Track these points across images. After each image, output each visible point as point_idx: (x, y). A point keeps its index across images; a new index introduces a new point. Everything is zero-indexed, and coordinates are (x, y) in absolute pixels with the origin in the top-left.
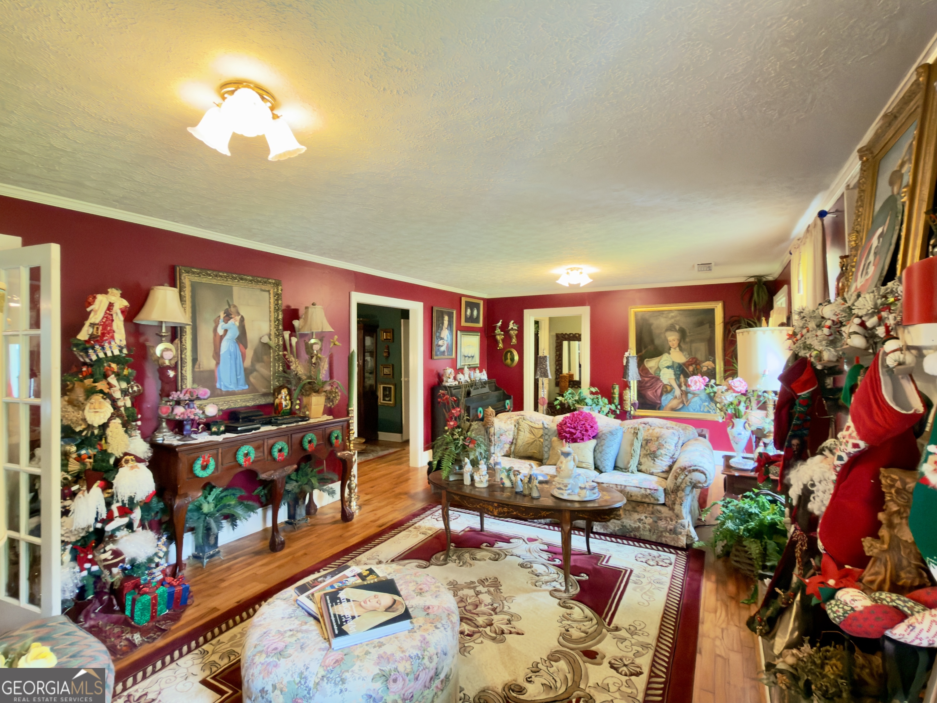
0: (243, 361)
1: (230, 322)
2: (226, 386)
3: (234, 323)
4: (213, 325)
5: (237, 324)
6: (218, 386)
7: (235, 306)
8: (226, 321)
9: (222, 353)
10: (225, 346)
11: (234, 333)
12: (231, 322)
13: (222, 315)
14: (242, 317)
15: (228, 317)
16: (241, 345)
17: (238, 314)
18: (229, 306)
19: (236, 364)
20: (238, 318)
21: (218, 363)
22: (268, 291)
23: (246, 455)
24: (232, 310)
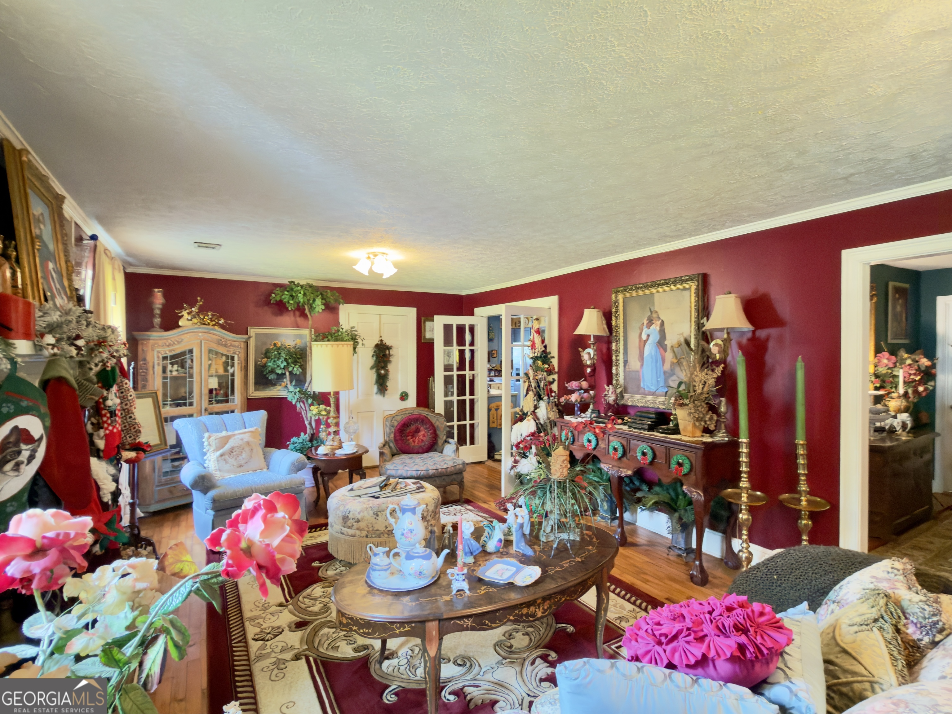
0: (663, 365)
1: (651, 327)
2: (648, 386)
3: (655, 327)
4: (639, 332)
5: (658, 328)
6: (642, 385)
7: (656, 312)
8: (649, 327)
9: (645, 356)
10: (649, 349)
11: (655, 337)
12: (653, 327)
13: (645, 322)
14: (662, 321)
15: (651, 322)
16: (661, 349)
17: (659, 318)
18: (651, 312)
19: (656, 367)
20: (659, 323)
21: (642, 365)
22: (689, 289)
23: (589, 441)
24: (654, 315)
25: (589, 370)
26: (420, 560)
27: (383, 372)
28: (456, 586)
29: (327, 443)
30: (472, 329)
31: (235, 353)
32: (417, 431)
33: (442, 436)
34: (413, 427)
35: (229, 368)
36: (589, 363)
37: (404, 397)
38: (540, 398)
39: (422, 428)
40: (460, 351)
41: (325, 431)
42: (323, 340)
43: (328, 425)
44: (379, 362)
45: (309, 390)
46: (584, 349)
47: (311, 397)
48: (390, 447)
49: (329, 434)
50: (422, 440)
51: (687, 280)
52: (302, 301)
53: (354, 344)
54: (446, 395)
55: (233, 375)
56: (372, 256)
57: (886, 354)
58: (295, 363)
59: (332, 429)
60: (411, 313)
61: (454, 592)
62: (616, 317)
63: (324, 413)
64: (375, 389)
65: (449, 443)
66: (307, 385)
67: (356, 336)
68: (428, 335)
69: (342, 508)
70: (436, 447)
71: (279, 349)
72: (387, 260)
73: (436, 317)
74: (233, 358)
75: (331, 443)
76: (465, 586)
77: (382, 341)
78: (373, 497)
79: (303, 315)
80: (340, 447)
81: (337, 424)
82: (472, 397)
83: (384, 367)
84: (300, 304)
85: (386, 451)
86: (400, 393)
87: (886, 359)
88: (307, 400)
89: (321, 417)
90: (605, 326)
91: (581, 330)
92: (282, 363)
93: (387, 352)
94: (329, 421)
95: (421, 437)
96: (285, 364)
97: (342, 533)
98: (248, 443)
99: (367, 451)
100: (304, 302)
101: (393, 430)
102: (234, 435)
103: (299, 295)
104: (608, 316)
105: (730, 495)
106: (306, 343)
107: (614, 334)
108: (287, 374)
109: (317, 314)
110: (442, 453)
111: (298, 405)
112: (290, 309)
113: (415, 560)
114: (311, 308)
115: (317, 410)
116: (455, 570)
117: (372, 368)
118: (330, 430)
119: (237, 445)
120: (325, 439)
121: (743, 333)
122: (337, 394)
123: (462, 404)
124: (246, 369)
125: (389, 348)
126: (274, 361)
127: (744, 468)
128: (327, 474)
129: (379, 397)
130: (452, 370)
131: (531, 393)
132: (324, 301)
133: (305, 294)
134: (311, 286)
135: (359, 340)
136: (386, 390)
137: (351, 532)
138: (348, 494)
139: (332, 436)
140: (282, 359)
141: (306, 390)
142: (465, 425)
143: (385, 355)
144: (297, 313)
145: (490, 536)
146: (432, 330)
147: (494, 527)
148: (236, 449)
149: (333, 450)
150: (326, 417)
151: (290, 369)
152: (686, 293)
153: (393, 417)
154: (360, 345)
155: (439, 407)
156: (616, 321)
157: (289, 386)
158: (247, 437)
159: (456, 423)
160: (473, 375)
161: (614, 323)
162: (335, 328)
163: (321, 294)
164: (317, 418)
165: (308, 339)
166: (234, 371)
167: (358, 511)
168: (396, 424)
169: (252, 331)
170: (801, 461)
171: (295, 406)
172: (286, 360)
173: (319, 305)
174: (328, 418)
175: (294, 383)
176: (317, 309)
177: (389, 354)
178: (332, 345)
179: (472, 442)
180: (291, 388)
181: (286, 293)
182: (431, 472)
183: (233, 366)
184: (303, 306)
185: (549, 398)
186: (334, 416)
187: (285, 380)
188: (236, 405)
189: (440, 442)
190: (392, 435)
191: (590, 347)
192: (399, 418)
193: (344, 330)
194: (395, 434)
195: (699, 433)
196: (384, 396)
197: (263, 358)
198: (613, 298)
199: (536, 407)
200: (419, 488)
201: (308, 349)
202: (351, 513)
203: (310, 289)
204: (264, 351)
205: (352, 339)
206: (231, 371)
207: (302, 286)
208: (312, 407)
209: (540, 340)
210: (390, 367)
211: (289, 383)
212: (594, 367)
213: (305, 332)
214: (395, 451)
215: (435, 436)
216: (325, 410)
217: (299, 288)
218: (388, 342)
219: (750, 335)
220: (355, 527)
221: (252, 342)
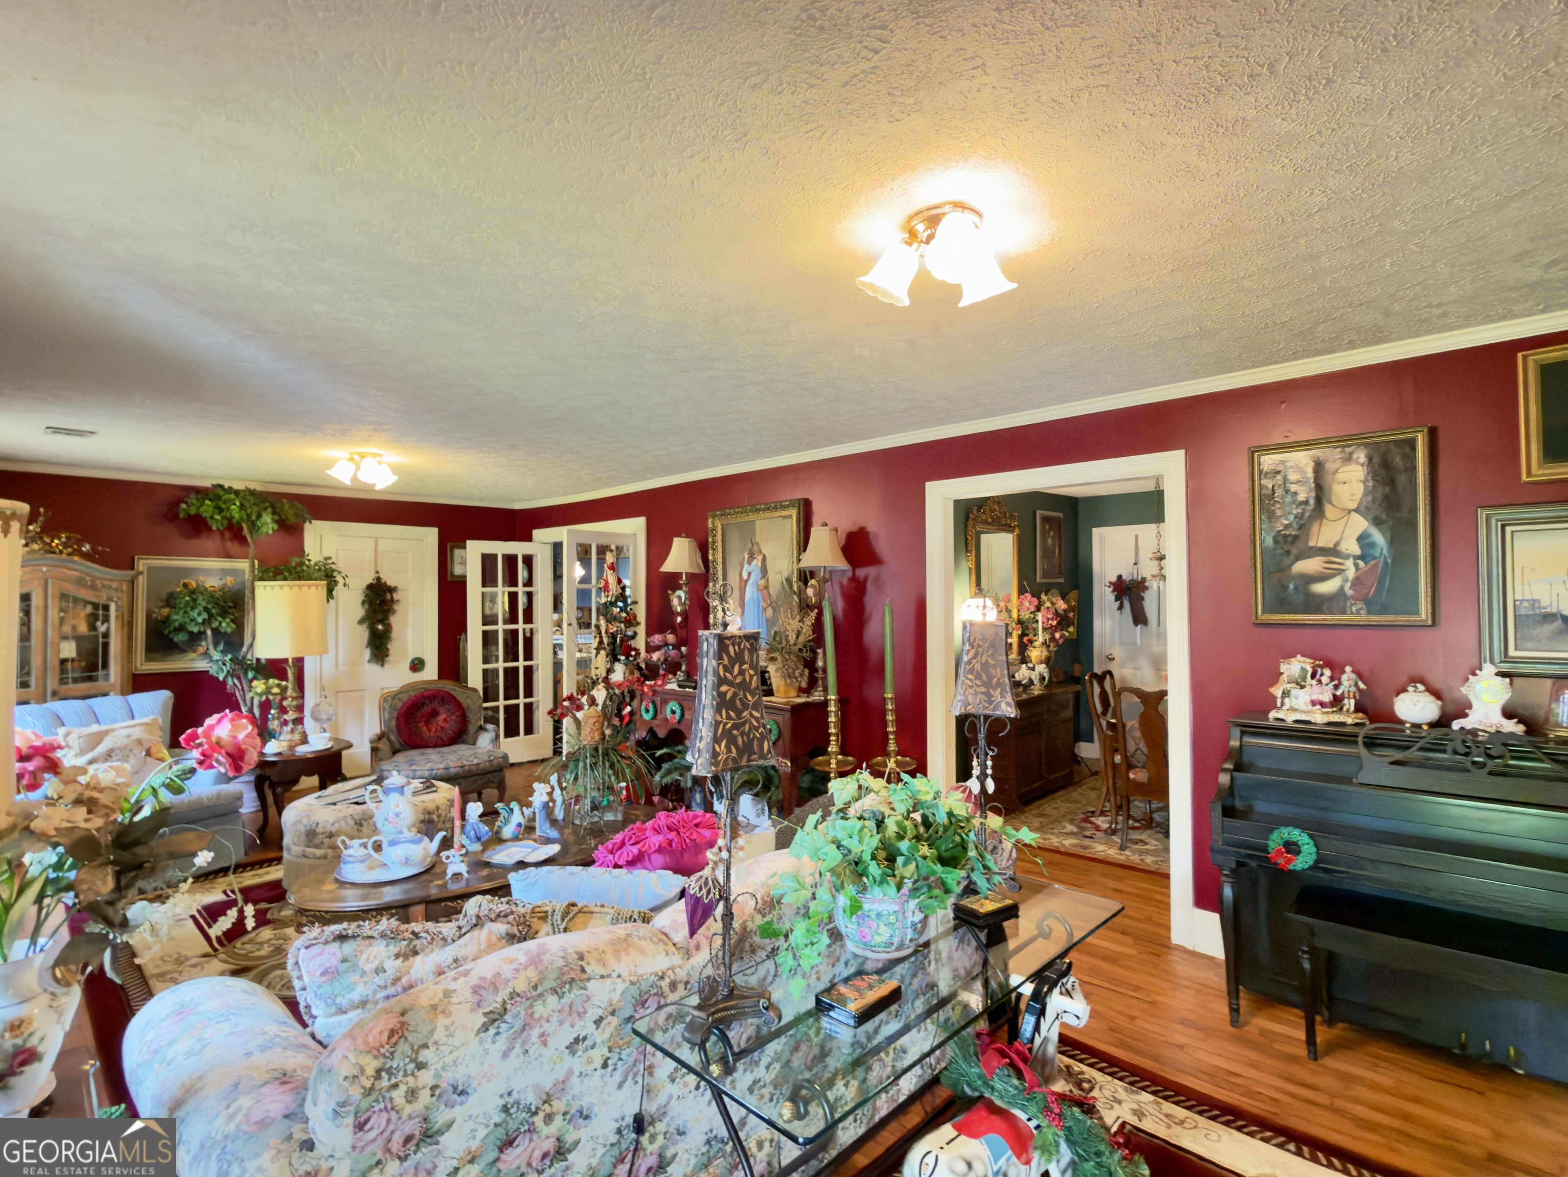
0: (765, 611)
3: (757, 562)
5: (760, 564)
7: (757, 543)
8: (750, 562)
9: (746, 599)
10: (750, 591)
11: (756, 576)
12: (754, 563)
13: (746, 556)
14: (764, 556)
15: (752, 557)
17: (760, 552)
18: (753, 544)
19: (758, 613)
20: (760, 557)
21: (743, 611)
22: (790, 516)
23: (673, 712)
24: (755, 548)
25: (679, 619)
26: (407, 845)
27: (380, 627)
28: (451, 871)
29: (282, 738)
30: (528, 561)
31: (110, 599)
32: (435, 713)
33: (476, 720)
34: (427, 709)
35: (99, 624)
36: (679, 609)
37: (417, 665)
38: (615, 659)
39: (442, 710)
40: (510, 594)
41: (278, 718)
42: (274, 578)
43: (283, 710)
44: (375, 612)
45: (249, 657)
46: (674, 592)
47: (253, 669)
48: (390, 741)
49: (285, 723)
50: (442, 728)
51: (788, 506)
52: (237, 516)
53: (328, 585)
54: (486, 660)
55: (106, 635)
56: (356, 457)
57: (1028, 595)
58: (224, 614)
59: (291, 716)
60: (431, 535)
61: (449, 876)
62: (714, 549)
63: (276, 690)
64: (367, 653)
65: (486, 730)
66: (245, 649)
67: (333, 571)
68: (458, 570)
69: (305, 821)
70: (465, 737)
71: (193, 592)
72: (380, 463)
73: (469, 543)
74: (106, 608)
75: (289, 737)
76: (463, 869)
77: (378, 579)
78: (357, 803)
79: (240, 539)
80: (304, 740)
81: (300, 708)
82: (528, 663)
83: (384, 620)
84: (234, 521)
85: (384, 746)
86: (410, 660)
87: (1029, 602)
88: (246, 674)
89: (271, 697)
90: (700, 561)
91: (669, 566)
92: (199, 614)
93: (388, 596)
94: (285, 703)
95: (441, 724)
96: (205, 616)
97: (305, 856)
98: (139, 742)
99: (350, 746)
100: (241, 519)
101: (395, 714)
102: (113, 730)
103: (233, 507)
104: (703, 548)
105: (820, 764)
106: (243, 583)
107: (711, 571)
108: (209, 632)
109: (263, 537)
110: (474, 744)
111: (230, 681)
112: (214, 528)
113: (401, 845)
114: (254, 527)
115: (264, 687)
116: (450, 853)
117: (361, 622)
118: (286, 717)
119: (118, 744)
120: (278, 729)
121: (844, 572)
122: (299, 662)
123: (511, 674)
124: (129, 625)
125: (392, 590)
126: (186, 612)
127: (832, 730)
128: (280, 784)
129: (375, 668)
130: (495, 623)
131: (603, 653)
132: (276, 517)
133: (242, 507)
134: (252, 493)
135: (339, 578)
136: (387, 656)
137: (319, 852)
138: (315, 802)
139: (290, 726)
140: (200, 608)
141: (244, 657)
142: (517, 706)
143: (383, 602)
144: (227, 535)
145: (507, 821)
146: (464, 563)
147: (512, 810)
148: (118, 751)
149: (292, 748)
150: (279, 697)
151: (215, 624)
152: (788, 521)
153: (395, 695)
154: (340, 585)
155: (475, 678)
156: (713, 555)
157: (212, 651)
158: (137, 733)
159: (501, 703)
160: (531, 630)
161: (711, 557)
162: (297, 559)
163: (272, 506)
164: (264, 698)
165: (247, 575)
166: (108, 629)
167: (332, 821)
168: (400, 705)
169: (142, 564)
170: (890, 717)
171: (224, 683)
172: (206, 609)
173: (268, 522)
174: (284, 698)
175: (221, 647)
176: (264, 530)
177: (392, 599)
178: (291, 587)
179: (529, 730)
180: (216, 656)
181: (207, 502)
182: (453, 771)
183: (106, 619)
184: (239, 523)
185: (627, 658)
186: (295, 695)
187: (203, 643)
188: (113, 685)
189: (472, 728)
190: (394, 723)
191: (681, 589)
192: (405, 697)
193: (312, 563)
194: (398, 719)
195: (793, 693)
196: (383, 665)
197: (163, 607)
198: (710, 526)
199: (610, 671)
200: (428, 787)
201: (247, 592)
202: (320, 826)
203: (251, 499)
204: (164, 596)
205: (327, 576)
206: (102, 628)
207: (237, 493)
208: (255, 683)
209: (615, 579)
210: (394, 620)
211: (211, 647)
212: (685, 615)
213: (243, 565)
214: (397, 745)
215: (464, 721)
216: (278, 686)
217: (232, 496)
218: (389, 579)
219: (850, 574)
220: (326, 845)
221: (142, 582)
